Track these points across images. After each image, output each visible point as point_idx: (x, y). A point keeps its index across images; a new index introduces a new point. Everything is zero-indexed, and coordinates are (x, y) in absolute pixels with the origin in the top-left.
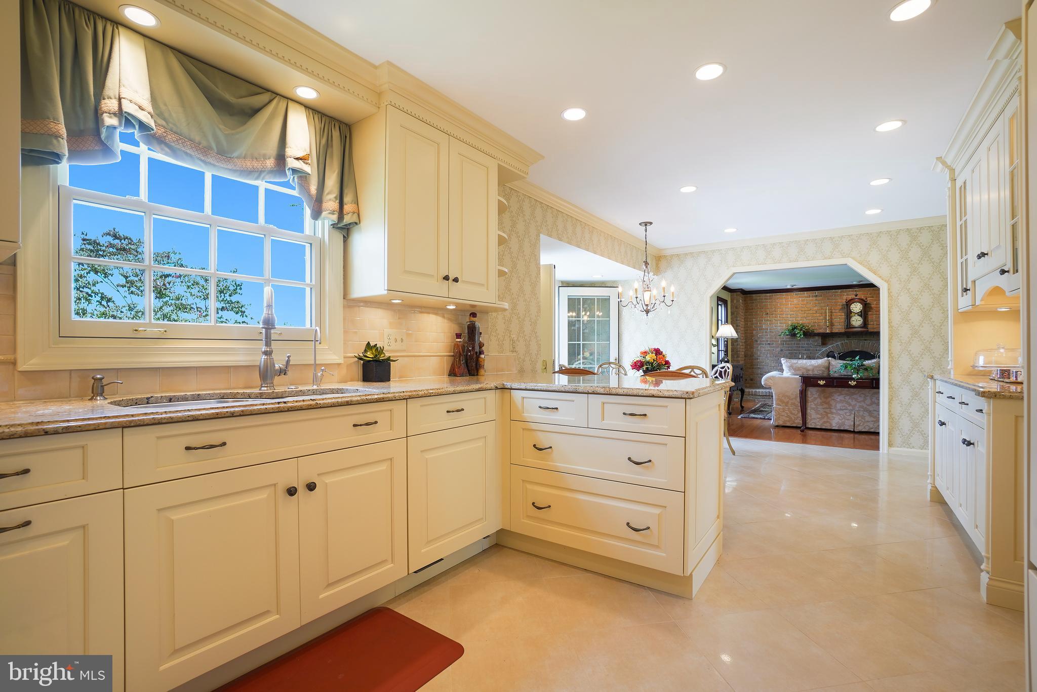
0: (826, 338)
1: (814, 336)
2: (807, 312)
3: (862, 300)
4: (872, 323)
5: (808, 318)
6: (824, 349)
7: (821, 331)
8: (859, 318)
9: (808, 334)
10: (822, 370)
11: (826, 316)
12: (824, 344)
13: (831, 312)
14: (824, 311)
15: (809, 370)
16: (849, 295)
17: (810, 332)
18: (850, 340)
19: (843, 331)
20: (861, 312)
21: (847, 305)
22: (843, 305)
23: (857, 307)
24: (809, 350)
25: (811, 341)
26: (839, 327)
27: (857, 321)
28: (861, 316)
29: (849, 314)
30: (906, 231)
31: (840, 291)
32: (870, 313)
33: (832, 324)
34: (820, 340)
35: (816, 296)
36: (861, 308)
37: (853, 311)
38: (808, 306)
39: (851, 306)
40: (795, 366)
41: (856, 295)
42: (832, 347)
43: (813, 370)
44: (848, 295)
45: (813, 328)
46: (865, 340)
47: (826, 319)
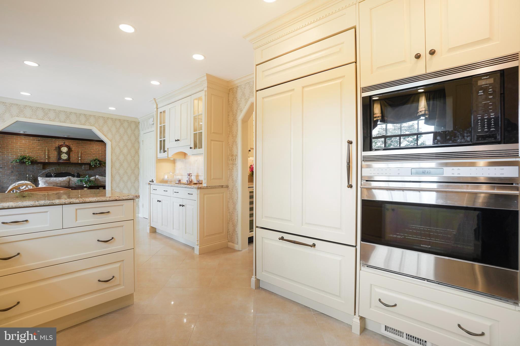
0: (45, 165)
1: (38, 163)
2: (32, 149)
3: (68, 146)
4: (72, 158)
5: (33, 153)
6: (44, 171)
7: (42, 161)
8: (66, 155)
9: (34, 162)
10: (66, 183)
11: (45, 152)
12: (44, 168)
13: (49, 151)
14: (44, 150)
15: (58, 184)
16: (61, 142)
17: (34, 161)
18: (60, 166)
19: (56, 161)
20: (67, 152)
21: (59, 148)
22: (56, 147)
23: (64, 149)
24: (33, 172)
25: (35, 166)
26: (53, 159)
27: (64, 157)
28: (67, 154)
29: (60, 153)
30: (119, 120)
31: (54, 139)
32: (71, 153)
33: (49, 157)
34: (42, 166)
35: (39, 140)
36: (67, 150)
37: (62, 151)
38: (33, 145)
39: (61, 149)
40: (48, 182)
41: (65, 143)
42: (49, 170)
43: (60, 184)
44: (59, 142)
45: (37, 159)
46: (68, 167)
47: (45, 154)
